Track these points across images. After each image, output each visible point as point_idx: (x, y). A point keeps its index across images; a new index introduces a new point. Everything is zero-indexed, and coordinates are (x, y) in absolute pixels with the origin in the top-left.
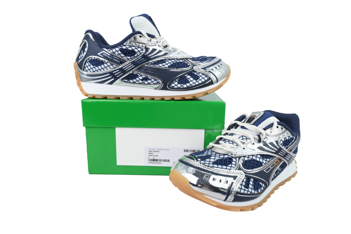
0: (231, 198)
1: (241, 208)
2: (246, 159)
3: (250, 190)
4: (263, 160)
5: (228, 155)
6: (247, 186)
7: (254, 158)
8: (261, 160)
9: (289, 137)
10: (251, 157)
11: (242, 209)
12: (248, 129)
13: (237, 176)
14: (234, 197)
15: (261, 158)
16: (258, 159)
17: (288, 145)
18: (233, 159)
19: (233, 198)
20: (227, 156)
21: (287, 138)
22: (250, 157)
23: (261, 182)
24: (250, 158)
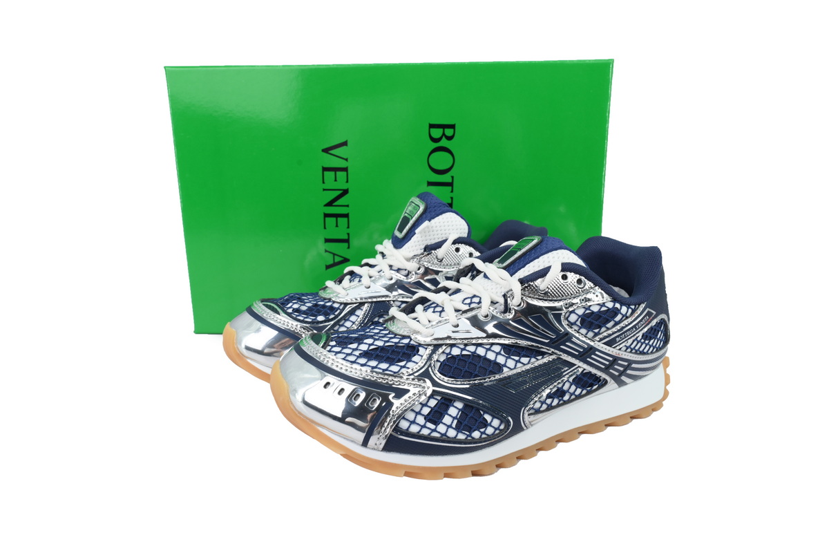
0: (378, 440)
1: (408, 470)
2: (456, 352)
3: (441, 428)
4: (507, 358)
5: (411, 339)
6: (435, 417)
7: (481, 351)
8: (501, 360)
9: (603, 305)
10: (472, 348)
11: (411, 473)
12: (489, 279)
13: (408, 391)
14: (385, 440)
15: (502, 352)
16: (491, 356)
17: (600, 327)
18: (420, 348)
19: (384, 442)
20: (406, 341)
21: (595, 309)
22: (468, 348)
23: (487, 413)
24: (468, 351)
